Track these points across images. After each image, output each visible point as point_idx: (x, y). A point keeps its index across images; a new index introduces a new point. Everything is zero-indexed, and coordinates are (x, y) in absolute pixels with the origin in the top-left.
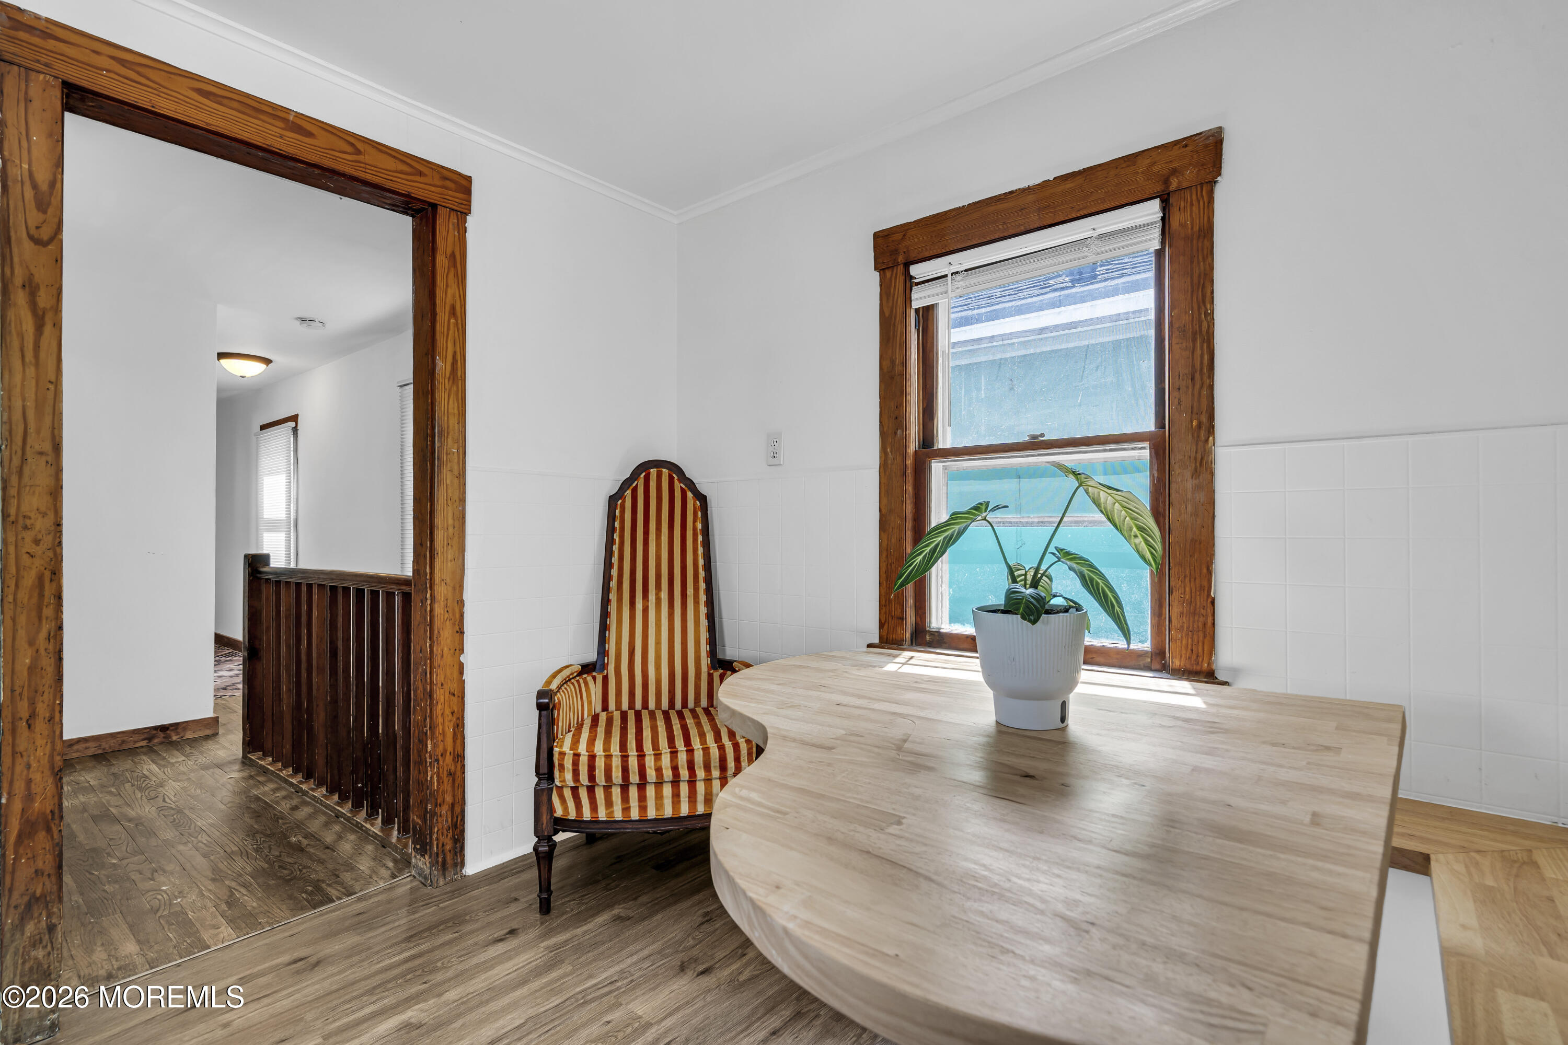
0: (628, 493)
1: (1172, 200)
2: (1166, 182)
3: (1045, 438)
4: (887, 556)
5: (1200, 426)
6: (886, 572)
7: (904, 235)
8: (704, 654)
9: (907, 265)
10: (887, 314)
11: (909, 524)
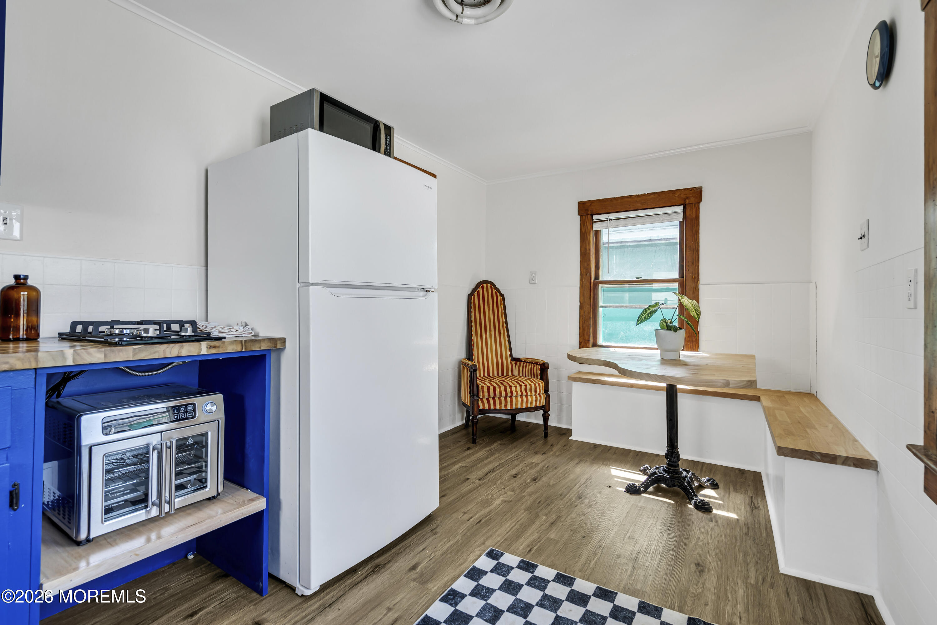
0: (476, 293)
1: (687, 206)
2: (685, 200)
3: (642, 279)
4: (583, 318)
5: (695, 278)
6: (582, 324)
7: (591, 204)
8: (508, 355)
9: (592, 215)
10: (583, 231)
11: (591, 307)
